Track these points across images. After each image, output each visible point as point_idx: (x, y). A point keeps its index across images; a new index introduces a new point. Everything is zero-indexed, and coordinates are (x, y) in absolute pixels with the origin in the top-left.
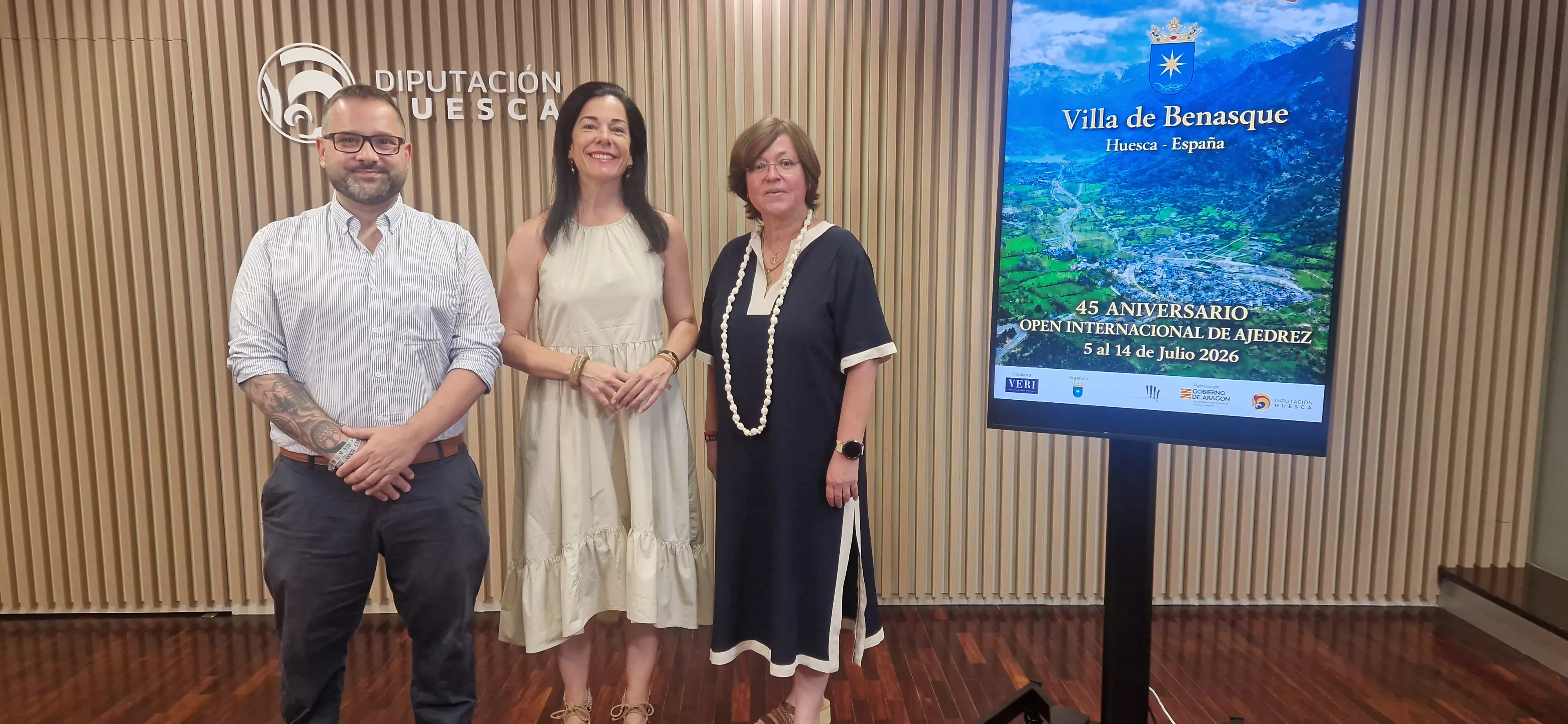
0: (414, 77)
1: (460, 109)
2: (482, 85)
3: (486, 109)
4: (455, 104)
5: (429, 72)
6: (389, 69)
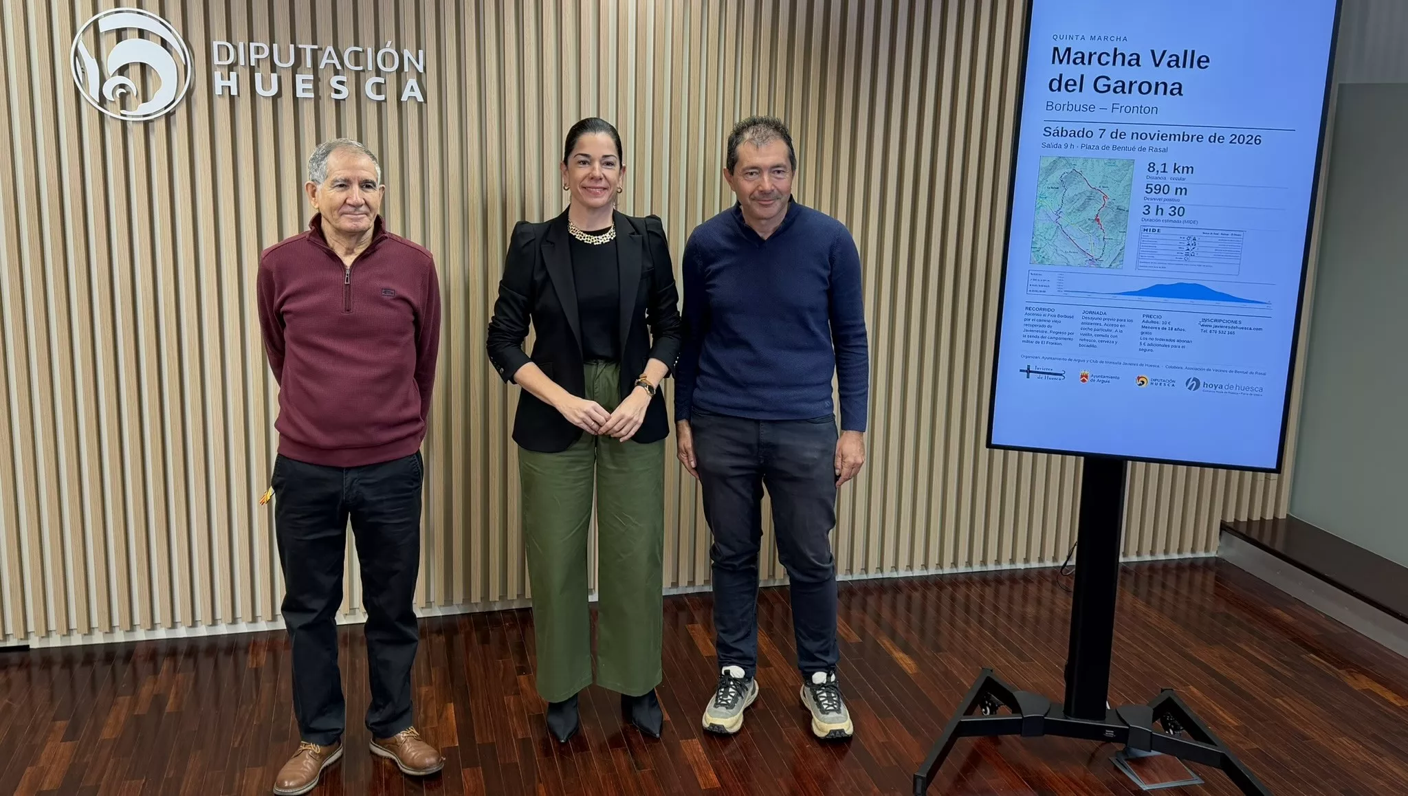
0: (258, 50)
1: (310, 86)
2: (336, 61)
3: (339, 87)
4: (304, 81)
5: (275, 46)
6: (227, 41)
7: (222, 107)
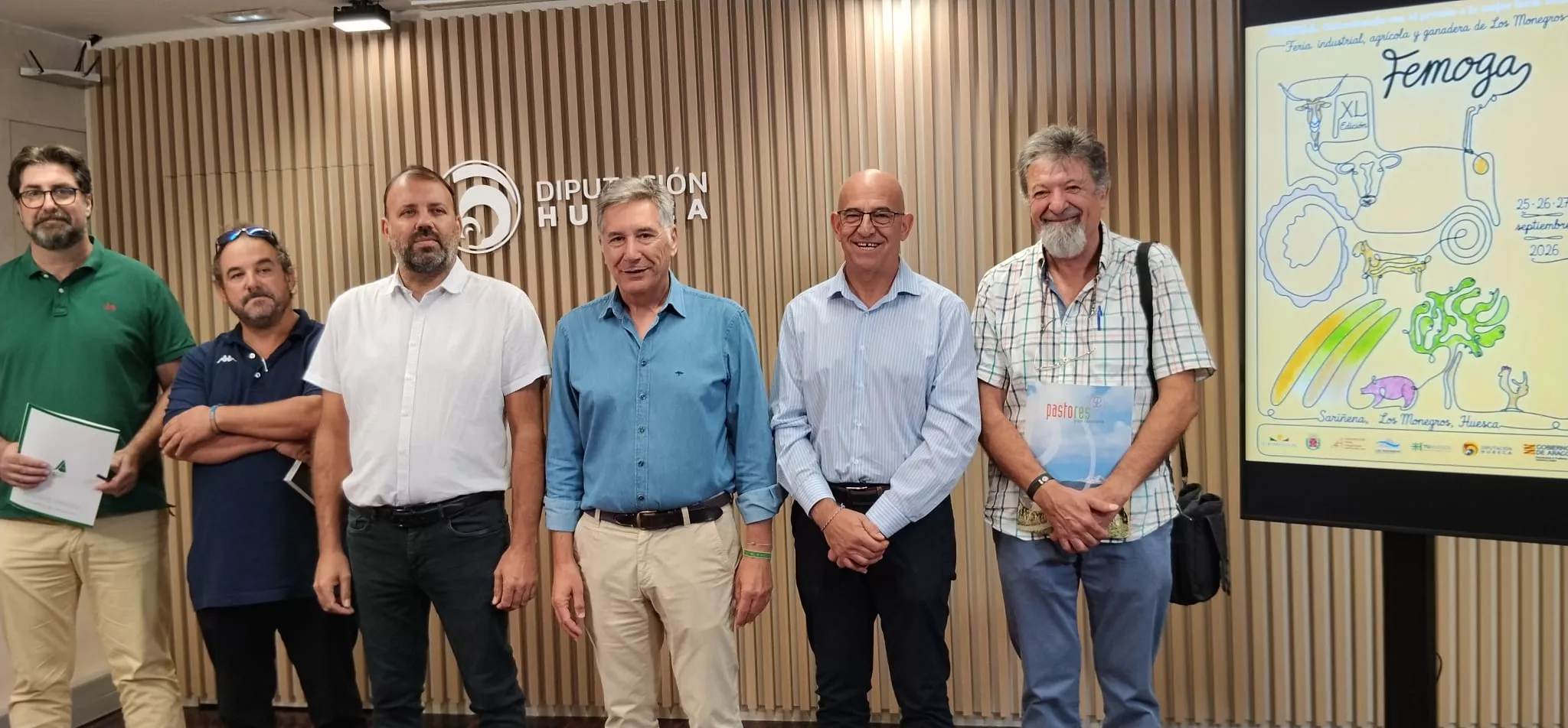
0: (571, 186)
5: (585, 181)
6: (549, 180)
7: (546, 237)
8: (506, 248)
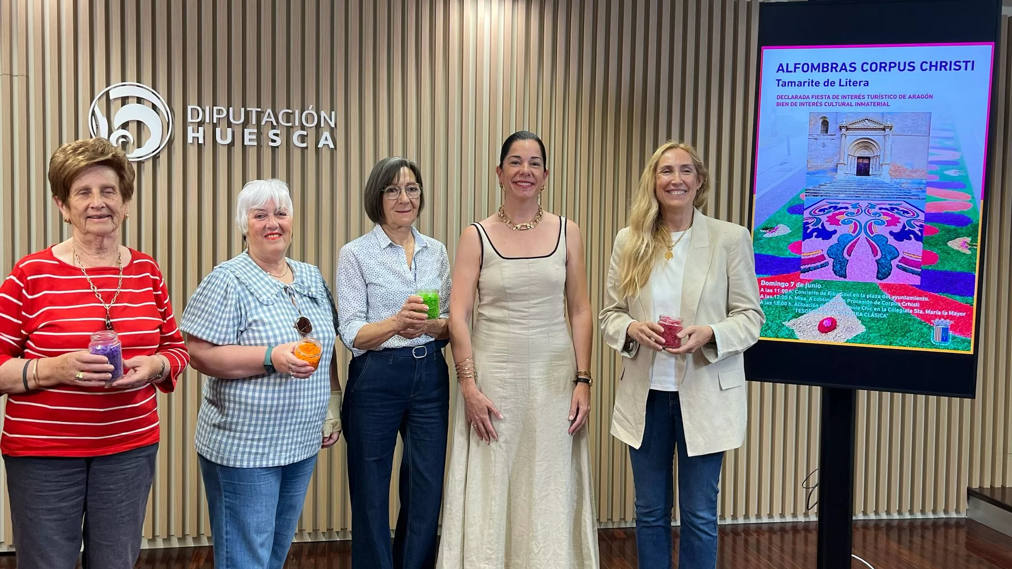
0: (219, 112)
1: (254, 137)
2: (273, 119)
3: (275, 138)
4: (250, 133)
5: (231, 109)
6: (198, 106)
7: (192, 152)
8: (155, 158)
